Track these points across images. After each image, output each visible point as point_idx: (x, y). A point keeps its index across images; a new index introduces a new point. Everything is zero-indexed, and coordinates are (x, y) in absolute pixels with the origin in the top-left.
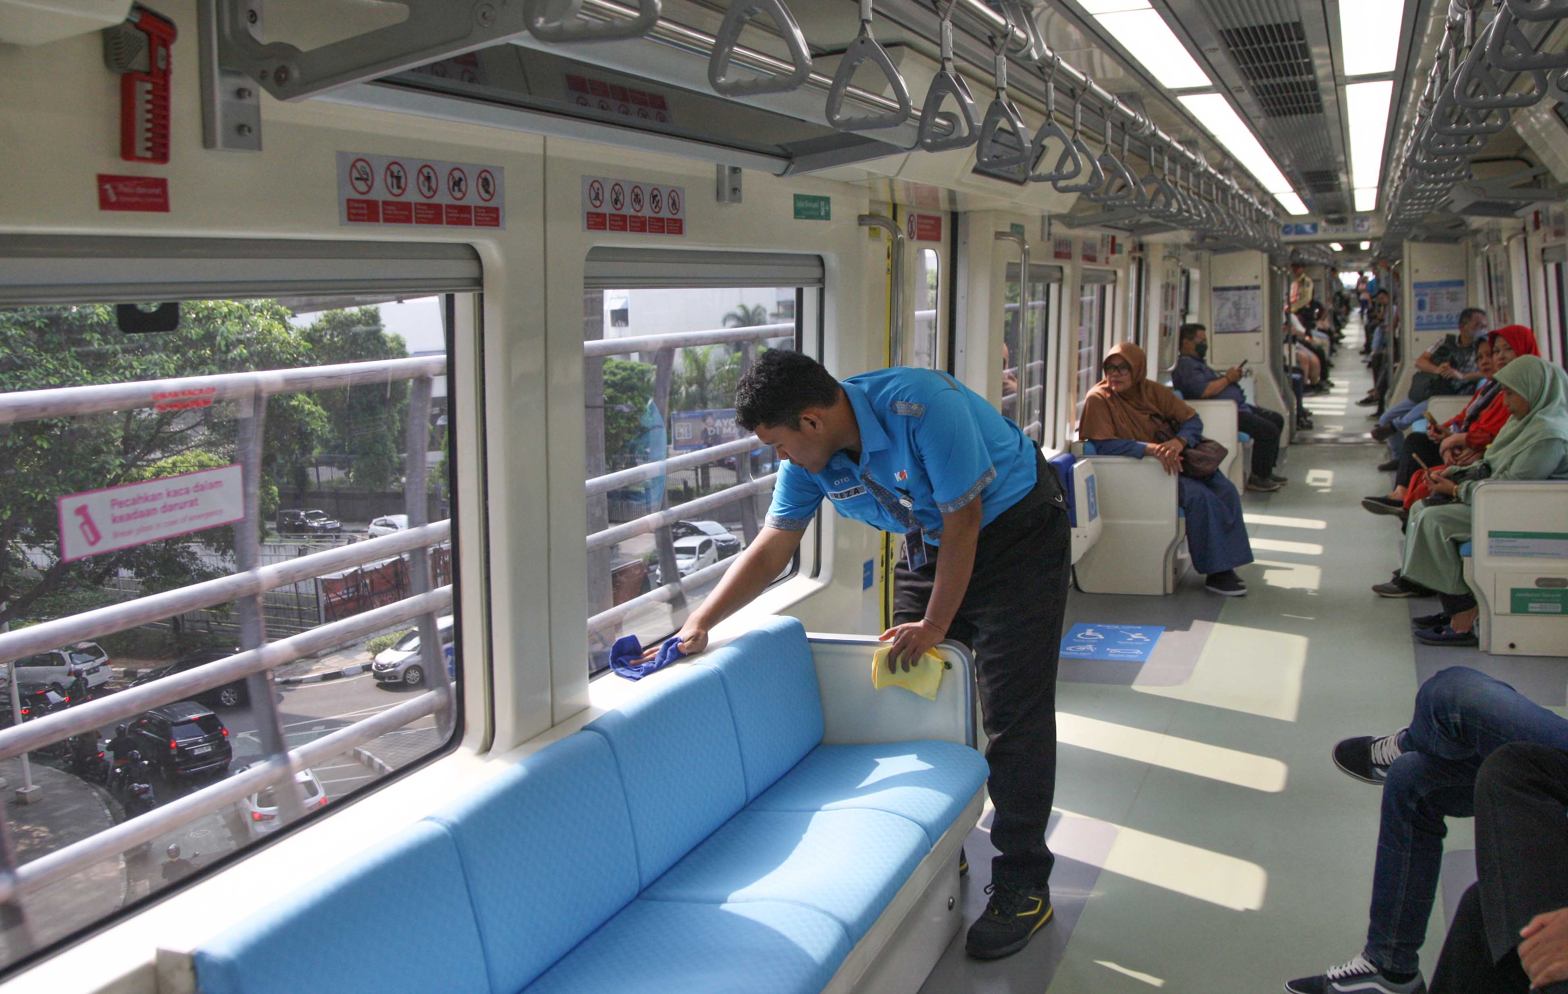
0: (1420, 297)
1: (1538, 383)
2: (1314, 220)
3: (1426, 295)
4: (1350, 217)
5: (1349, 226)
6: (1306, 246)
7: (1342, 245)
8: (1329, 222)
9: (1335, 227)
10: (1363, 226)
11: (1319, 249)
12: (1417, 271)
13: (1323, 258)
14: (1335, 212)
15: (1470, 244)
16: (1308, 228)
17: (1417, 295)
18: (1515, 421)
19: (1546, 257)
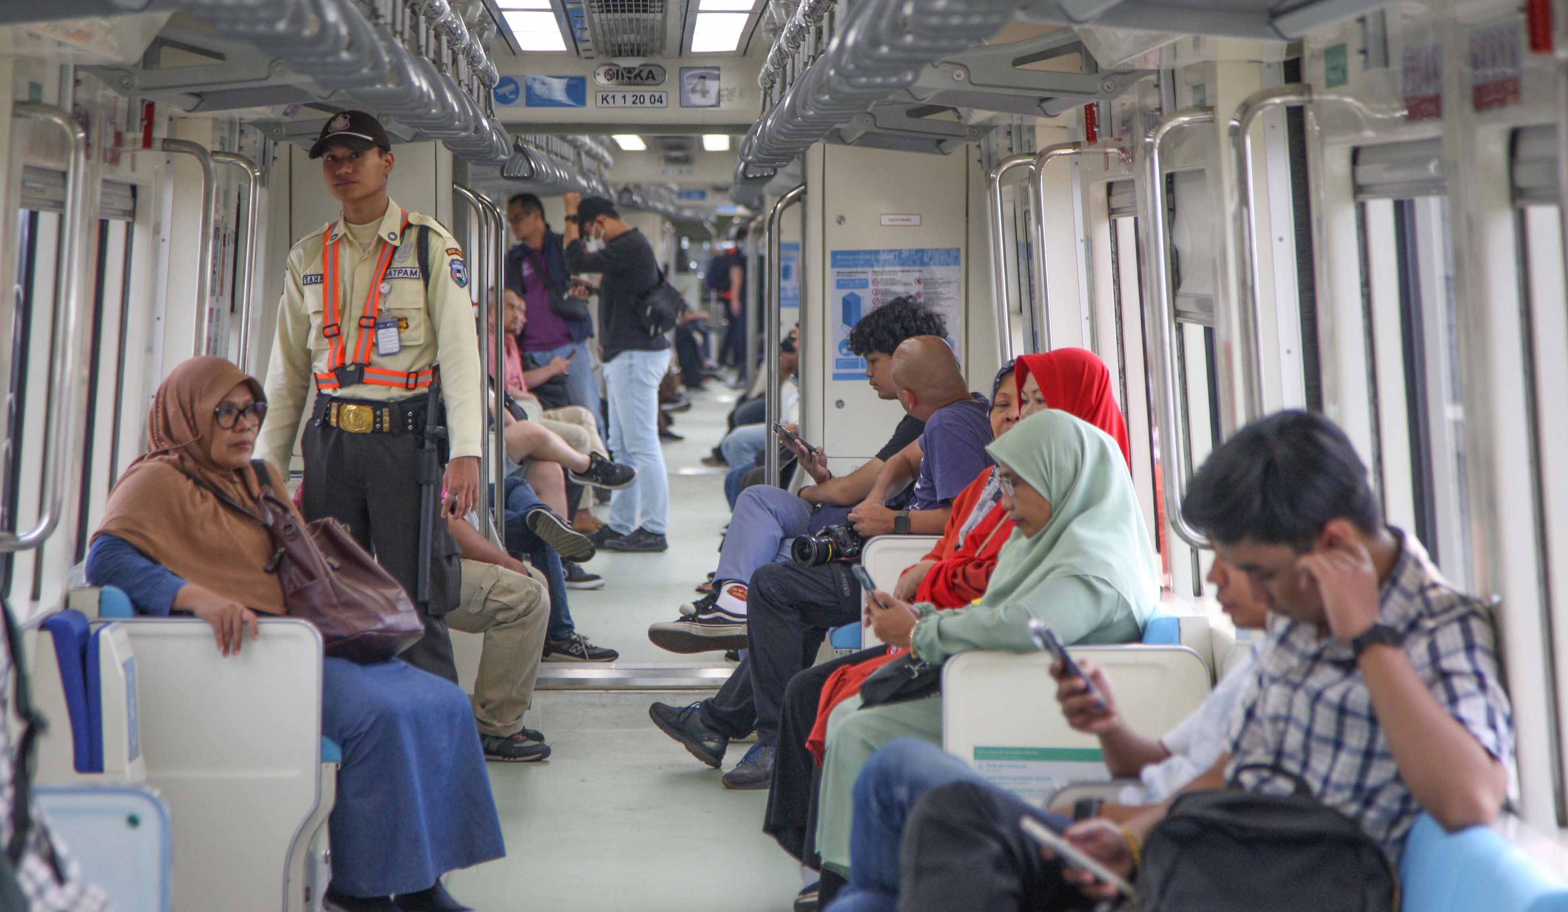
0: (846, 292)
1: (1069, 466)
2: (576, 71)
3: (864, 285)
4: (671, 66)
5: (669, 88)
6: (542, 138)
7: (644, 140)
8: (615, 74)
9: (631, 91)
10: (704, 93)
11: (578, 148)
12: (841, 220)
13: (585, 174)
14: (635, 51)
15: (975, 154)
16: (558, 89)
17: (840, 285)
18: (1024, 541)
19: (1116, 202)
